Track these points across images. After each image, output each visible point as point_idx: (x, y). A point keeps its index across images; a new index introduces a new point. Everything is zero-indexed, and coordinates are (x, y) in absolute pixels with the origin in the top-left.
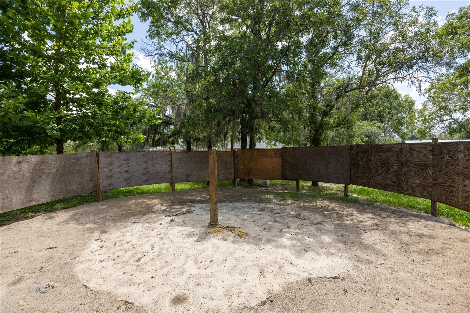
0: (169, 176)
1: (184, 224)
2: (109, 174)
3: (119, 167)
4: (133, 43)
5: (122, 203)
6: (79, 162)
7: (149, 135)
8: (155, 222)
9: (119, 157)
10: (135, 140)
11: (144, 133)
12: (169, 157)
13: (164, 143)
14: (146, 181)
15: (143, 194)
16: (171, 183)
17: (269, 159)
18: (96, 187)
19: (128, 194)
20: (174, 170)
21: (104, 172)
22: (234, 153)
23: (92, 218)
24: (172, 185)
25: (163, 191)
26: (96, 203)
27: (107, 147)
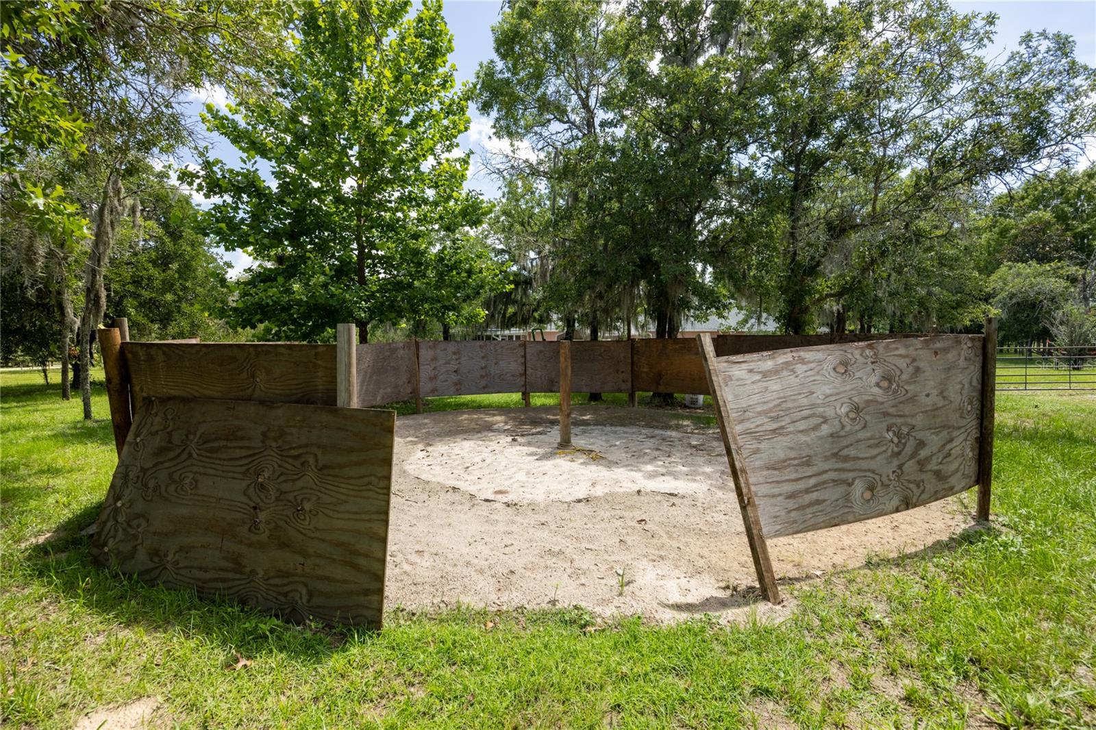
0: (521, 381)
1: (529, 444)
2: (432, 375)
3: (446, 363)
4: (468, 156)
5: (450, 417)
6: (394, 356)
7: (495, 308)
8: (491, 441)
9: (445, 349)
10: (471, 319)
11: (486, 305)
12: (522, 349)
13: (525, 322)
14: (484, 388)
15: (479, 408)
16: (524, 394)
17: (694, 357)
18: (415, 392)
19: (459, 408)
20: (529, 371)
21: (425, 372)
22: (632, 345)
23: (412, 432)
24: (526, 396)
25: (512, 406)
26: (415, 416)
27: (424, 328)
